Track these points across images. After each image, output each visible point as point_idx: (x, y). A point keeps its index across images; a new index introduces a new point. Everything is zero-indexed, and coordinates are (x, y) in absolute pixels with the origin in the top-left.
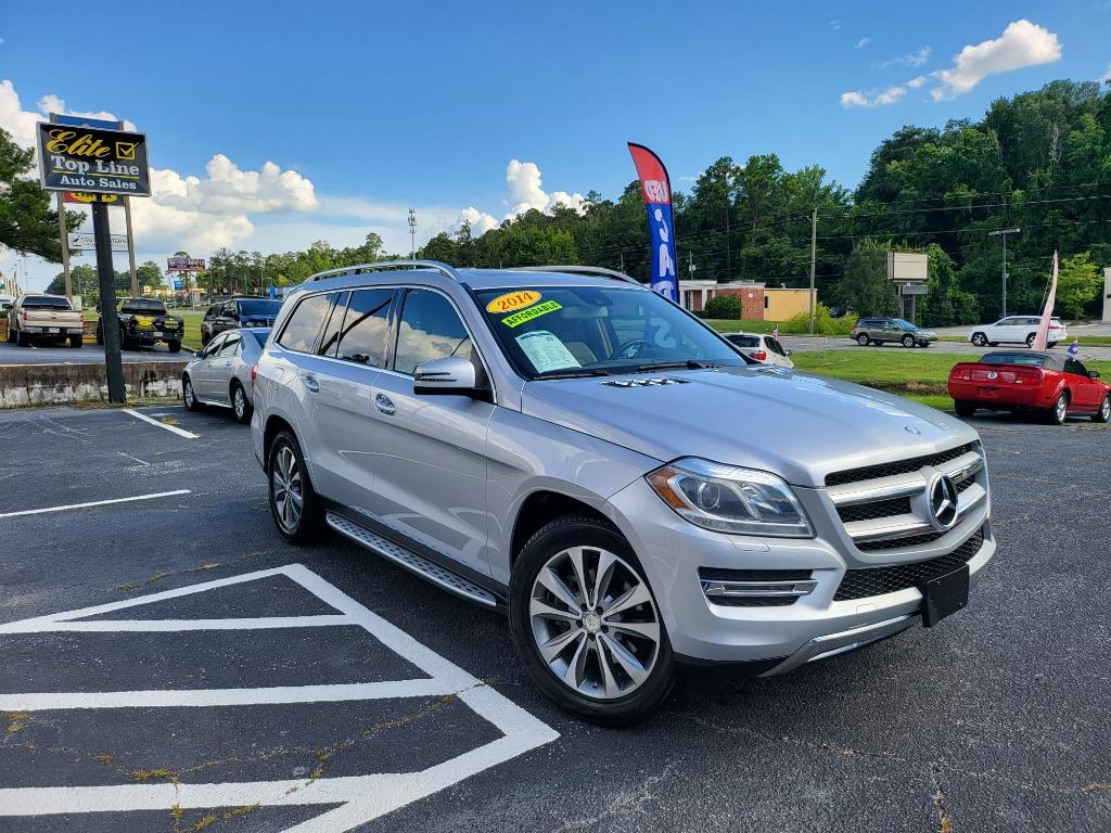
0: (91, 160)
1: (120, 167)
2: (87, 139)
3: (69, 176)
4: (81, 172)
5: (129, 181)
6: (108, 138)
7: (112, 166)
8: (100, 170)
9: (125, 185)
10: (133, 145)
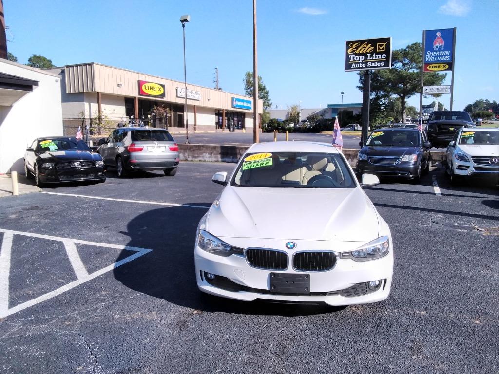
0: (365, 55)
1: (377, 56)
2: (364, 45)
3: (355, 64)
4: (361, 61)
5: (380, 62)
6: (373, 42)
7: (374, 56)
8: (369, 58)
9: (379, 64)
10: (385, 44)
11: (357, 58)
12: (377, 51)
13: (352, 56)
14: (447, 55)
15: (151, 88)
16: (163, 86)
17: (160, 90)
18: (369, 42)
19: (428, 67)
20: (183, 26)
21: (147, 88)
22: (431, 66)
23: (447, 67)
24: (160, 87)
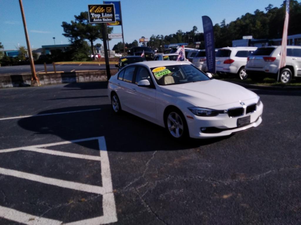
0: (100, 13)
1: (108, 15)
2: (99, 8)
3: (95, 19)
4: (98, 17)
5: (110, 18)
6: (104, 7)
7: (106, 15)
8: (103, 16)
9: (109, 20)
10: (111, 8)
11: (96, 16)
12: (107, 12)
13: (93, 14)
14: (118, 17)
23: (119, 23)
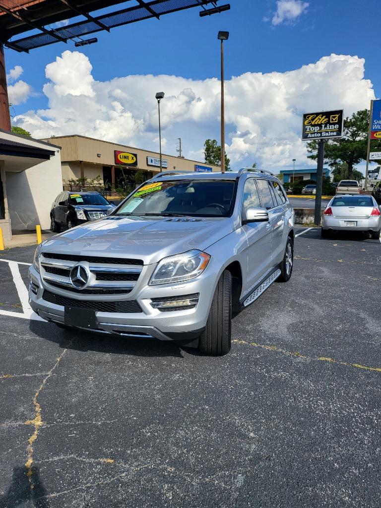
10: (337, 116)
13: (308, 127)
15: (125, 157)
16: (135, 155)
17: (133, 159)
18: (323, 114)
19: (375, 135)
20: (159, 102)
21: (122, 157)
22: (378, 133)
24: (133, 156)
